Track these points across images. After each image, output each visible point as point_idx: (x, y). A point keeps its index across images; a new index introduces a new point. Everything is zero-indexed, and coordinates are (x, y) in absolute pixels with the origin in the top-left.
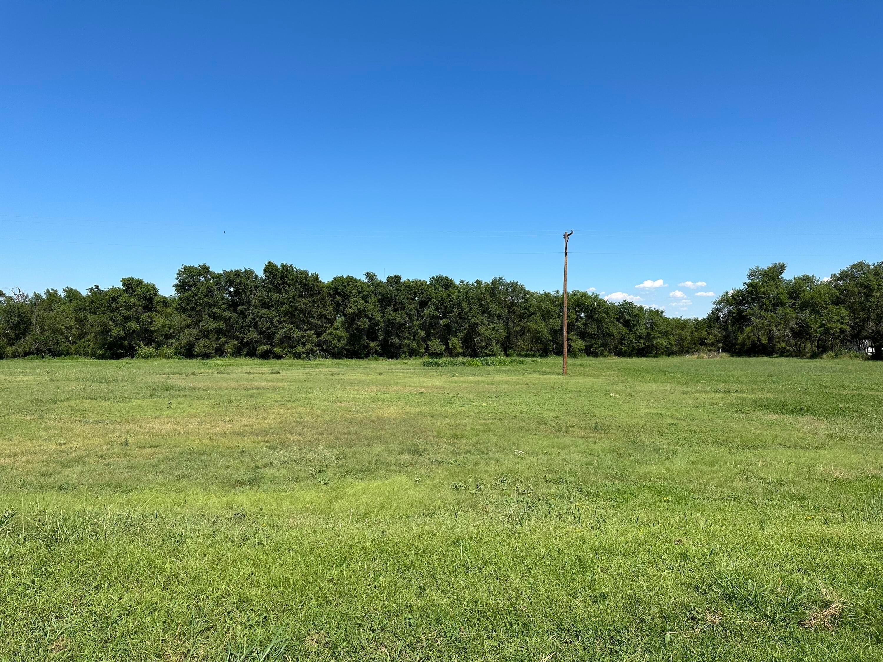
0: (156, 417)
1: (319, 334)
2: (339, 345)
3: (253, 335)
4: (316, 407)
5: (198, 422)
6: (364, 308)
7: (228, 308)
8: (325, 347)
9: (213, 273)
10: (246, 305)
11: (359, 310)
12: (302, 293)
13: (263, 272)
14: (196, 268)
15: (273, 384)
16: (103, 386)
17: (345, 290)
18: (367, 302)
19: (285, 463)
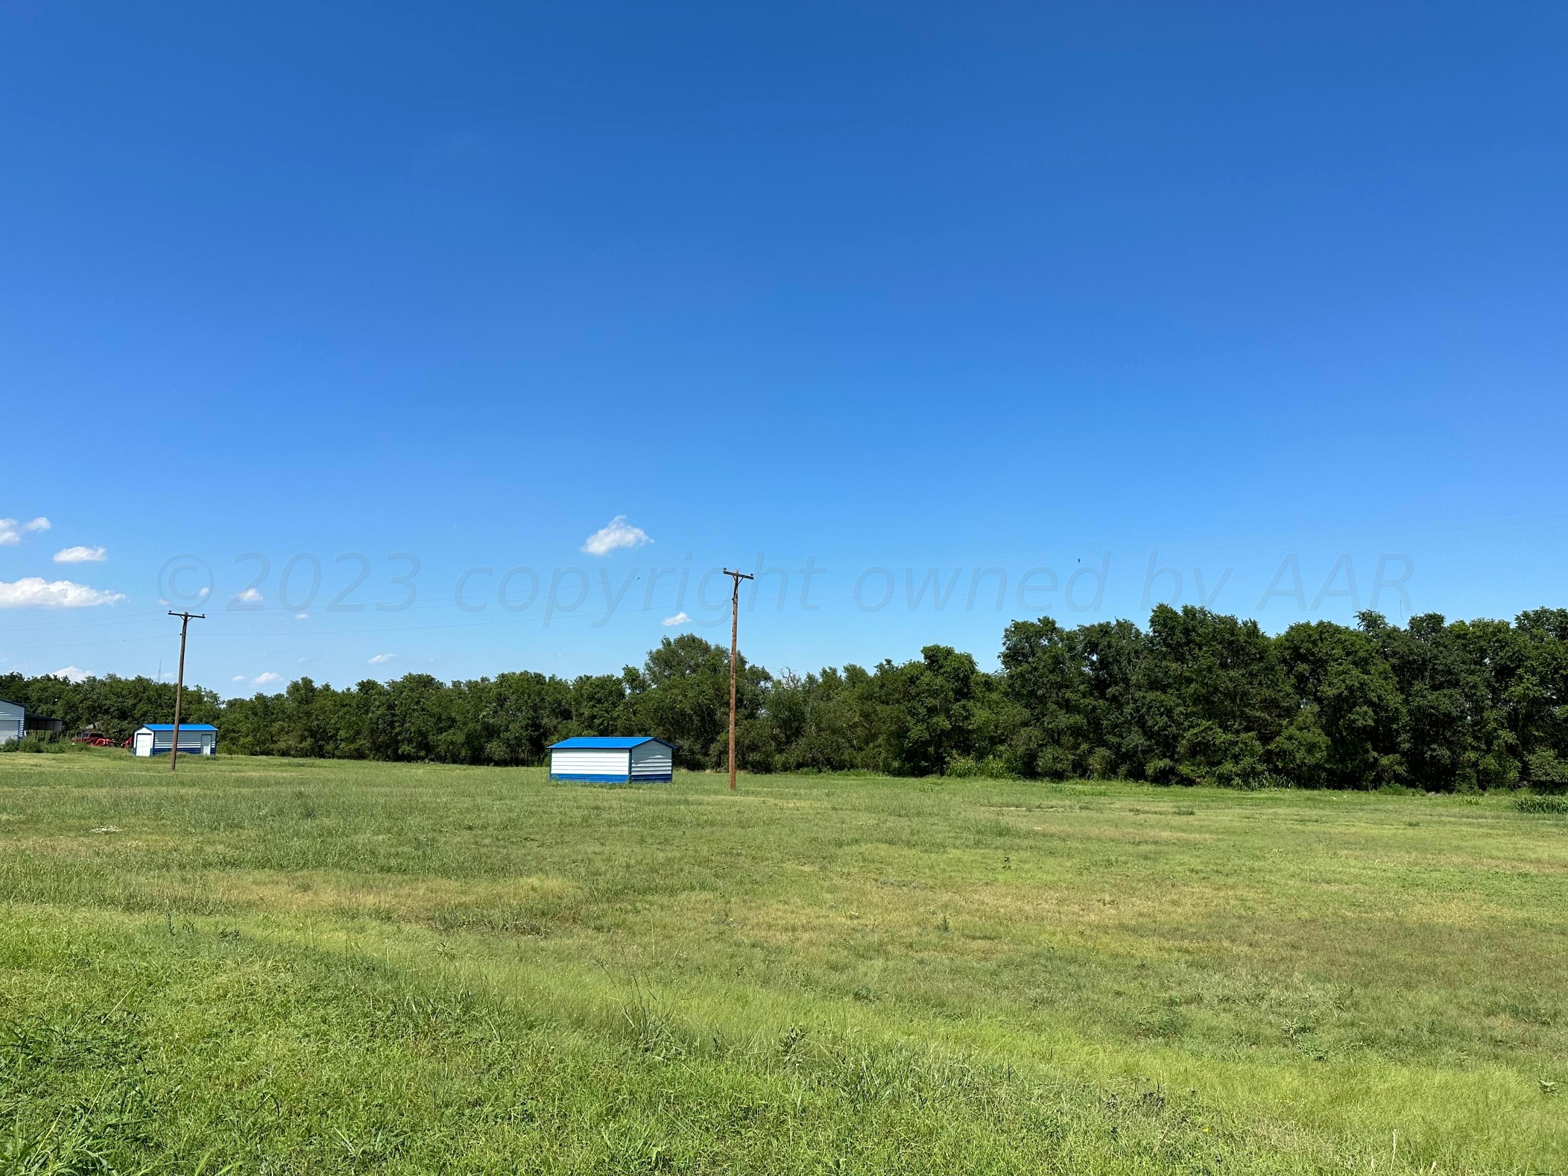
0: (987, 883)
1: (1265, 739)
2: (1310, 760)
3: (1135, 739)
4: (1276, 889)
5: (1057, 899)
6: (1362, 684)
7: (1091, 691)
8: (1280, 765)
9: (1062, 631)
10: (1121, 684)
11: (1350, 689)
12: (1227, 658)
13: (1149, 624)
14: (1033, 625)
15: (1184, 835)
16: (904, 822)
17: (1315, 650)
18: (1368, 673)
19: (1227, 1000)
